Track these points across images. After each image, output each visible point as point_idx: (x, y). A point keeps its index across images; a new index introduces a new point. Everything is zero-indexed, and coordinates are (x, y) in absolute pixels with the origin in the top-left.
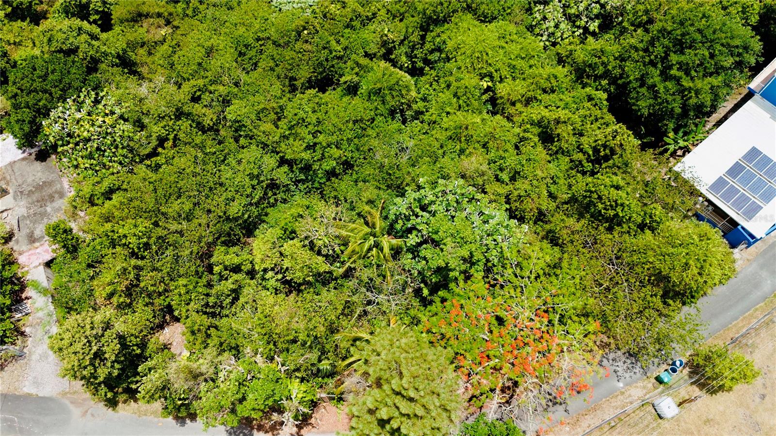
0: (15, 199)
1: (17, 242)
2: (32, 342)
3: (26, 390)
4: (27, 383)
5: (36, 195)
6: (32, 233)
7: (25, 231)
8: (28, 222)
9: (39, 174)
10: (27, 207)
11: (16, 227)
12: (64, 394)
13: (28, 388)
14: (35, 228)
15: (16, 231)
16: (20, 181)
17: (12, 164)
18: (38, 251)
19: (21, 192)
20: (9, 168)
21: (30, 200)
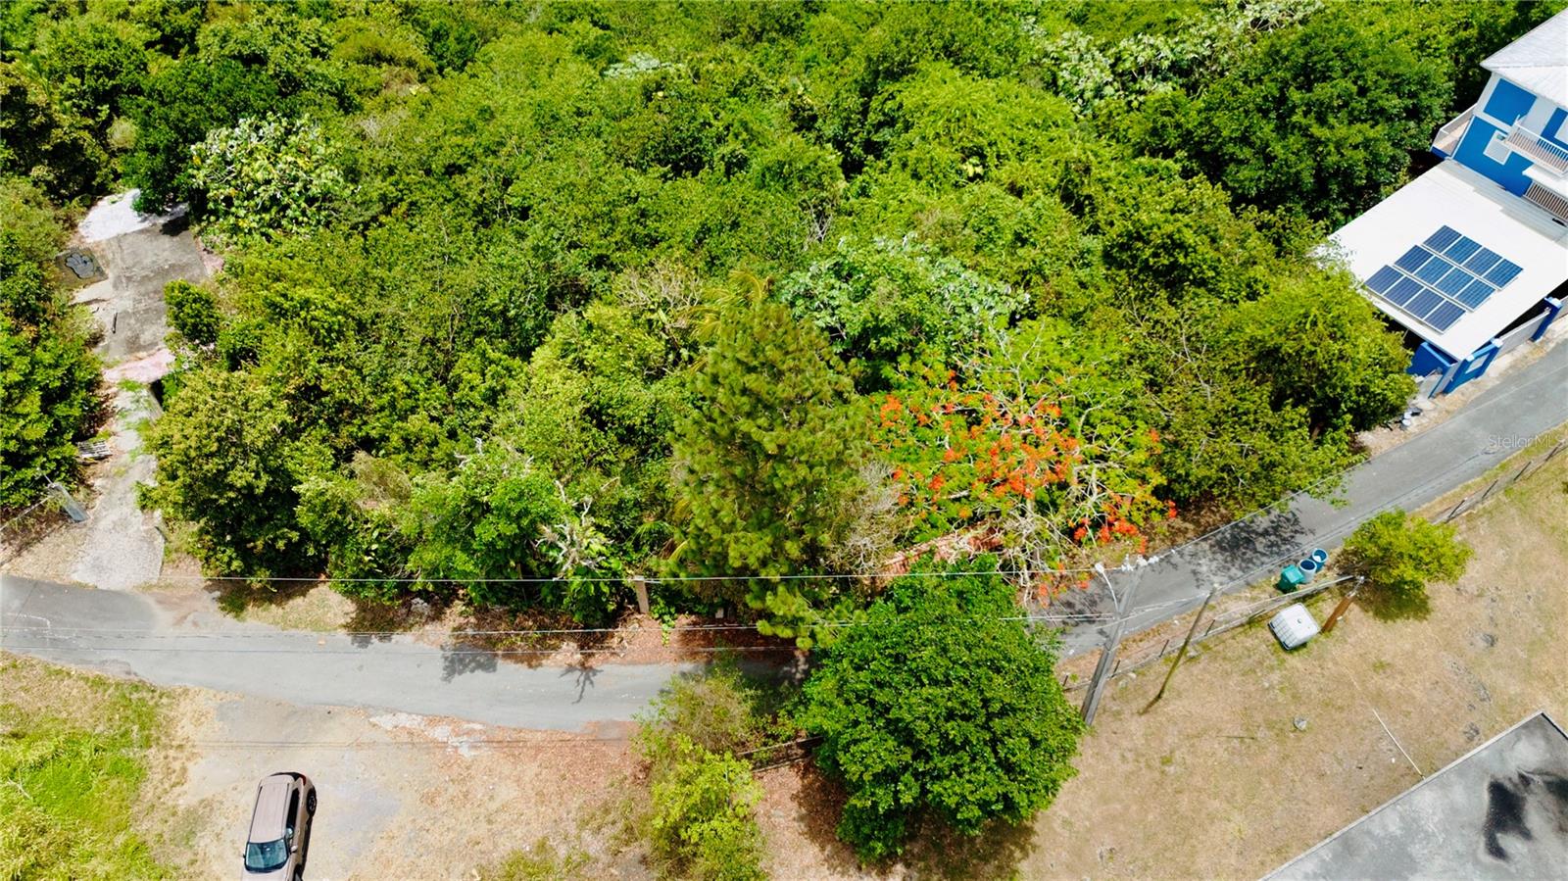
0: (115, 286)
1: (107, 349)
2: (103, 501)
3: (76, 578)
4: (80, 566)
5: (155, 283)
6: (137, 337)
7: (124, 334)
8: (133, 321)
9: (166, 253)
10: (135, 300)
11: (109, 326)
12: (147, 587)
13: (80, 574)
14: (143, 332)
15: (108, 333)
16: (130, 262)
17: (120, 239)
18: (141, 363)
19: (129, 279)
20: (115, 244)
21: (142, 290)
